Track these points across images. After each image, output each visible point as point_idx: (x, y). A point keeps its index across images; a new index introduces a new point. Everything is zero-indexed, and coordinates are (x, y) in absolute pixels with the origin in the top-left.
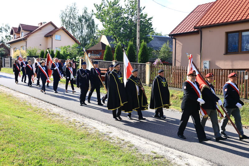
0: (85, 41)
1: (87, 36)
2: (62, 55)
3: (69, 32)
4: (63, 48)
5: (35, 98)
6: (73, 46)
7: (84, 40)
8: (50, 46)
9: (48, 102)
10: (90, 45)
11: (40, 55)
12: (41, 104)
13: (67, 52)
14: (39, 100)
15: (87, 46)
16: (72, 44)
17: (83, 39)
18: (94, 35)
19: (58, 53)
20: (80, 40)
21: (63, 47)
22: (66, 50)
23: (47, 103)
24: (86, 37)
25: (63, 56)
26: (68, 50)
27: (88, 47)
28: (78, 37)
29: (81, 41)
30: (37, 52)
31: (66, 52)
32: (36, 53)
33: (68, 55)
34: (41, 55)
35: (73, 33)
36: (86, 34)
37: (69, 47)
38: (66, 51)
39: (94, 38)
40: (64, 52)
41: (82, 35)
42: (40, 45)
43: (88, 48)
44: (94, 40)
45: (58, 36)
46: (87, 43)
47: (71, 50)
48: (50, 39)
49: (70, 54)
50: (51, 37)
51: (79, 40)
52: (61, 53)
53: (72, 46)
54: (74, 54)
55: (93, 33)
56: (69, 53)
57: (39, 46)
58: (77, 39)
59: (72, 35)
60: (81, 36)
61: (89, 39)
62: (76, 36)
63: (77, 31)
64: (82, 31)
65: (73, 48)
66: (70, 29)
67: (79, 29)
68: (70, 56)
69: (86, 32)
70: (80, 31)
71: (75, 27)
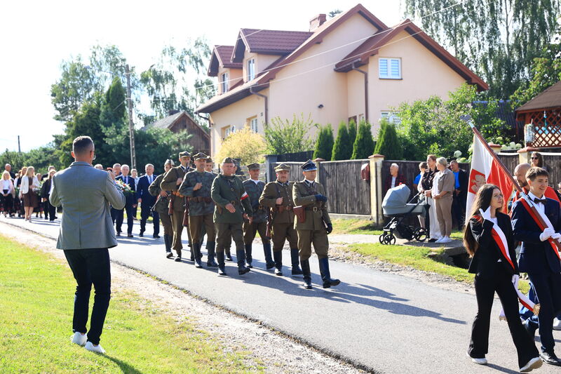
0: (510, 74)
1: (518, 48)
2: (406, 142)
3: (436, 39)
4: (408, 111)
5: (283, 334)
6: (452, 101)
7: (505, 65)
8: (357, 109)
9: (338, 357)
10: (533, 86)
11: (315, 148)
12: (306, 363)
13: (429, 128)
14: (299, 347)
15: (520, 94)
16: (448, 87)
17: (501, 65)
18: (553, 42)
19: (390, 132)
20: (486, 68)
21: (411, 104)
22: (424, 118)
23: (331, 362)
24: (515, 52)
25: (411, 146)
26: (430, 116)
27: (522, 99)
28: (479, 55)
29: (489, 76)
30: (305, 137)
31: (421, 129)
32: (303, 143)
33: (432, 140)
34: (319, 148)
35: (454, 42)
36: (512, 42)
37: (437, 103)
38: (421, 122)
39: (550, 57)
40: (415, 127)
41: (497, 49)
42: (321, 106)
43: (523, 103)
44: (550, 64)
45: (390, 60)
46: (518, 82)
47: (445, 116)
48: (356, 79)
49: (442, 132)
50: (362, 69)
51: (481, 69)
52: (403, 131)
53: (447, 99)
54: (458, 135)
55: (544, 33)
56: (434, 131)
57: (317, 110)
58: (472, 68)
59: (451, 51)
60: (491, 50)
61: (528, 60)
62: (469, 55)
63: (472, 32)
64: (494, 32)
65: (454, 106)
66: (441, 27)
67: (482, 23)
68: (442, 143)
69: (511, 31)
70: (486, 30)
71: (460, 17)
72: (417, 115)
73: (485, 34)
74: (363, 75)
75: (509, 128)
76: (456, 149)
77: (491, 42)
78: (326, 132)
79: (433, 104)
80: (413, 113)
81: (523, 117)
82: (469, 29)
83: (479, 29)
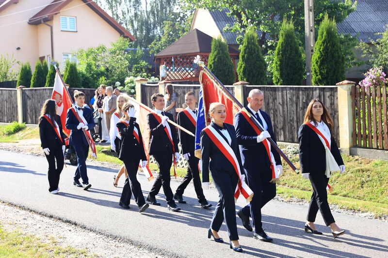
0: (148, 30)
1: (153, 13)
2: (83, 75)
3: (99, 5)
4: (84, 55)
5: (11, 204)
6: (113, 48)
7: (145, 25)
8: (45, 51)
9: (51, 217)
10: (163, 40)
11: (18, 78)
12: (30, 221)
13: (98, 66)
14: (24, 212)
15: (155, 44)
16: (110, 40)
17: (142, 24)
18: (175, 11)
19: (72, 69)
20: (133, 26)
21: (86, 50)
22: (95, 59)
23: (47, 220)
24: (151, 16)
25: (87, 78)
26: (99, 58)
27: (156, 48)
28: (128, 18)
29: (135, 31)
30: (10, 70)
31: (93, 67)
32: (8, 74)
33: (101, 74)
34: (21, 78)
35: (111, 7)
36: (149, 9)
37: (103, 49)
38: (93, 62)
39: (174, 20)
40: (89, 66)
41: (139, 13)
42: (19, 49)
43: (158, 51)
44: (173, 25)
45: (68, 18)
46: (154, 36)
47: (109, 59)
48: (44, 30)
49: (107, 70)
50: (48, 23)
51: (130, 27)
52: (81, 68)
53: (110, 47)
54: (118, 71)
55: (169, 4)
56: (102, 69)
57: (16, 51)
58: (124, 25)
59: (109, 13)
60: (136, 14)
61: (160, 22)
62: (122, 17)
64: (138, 2)
65: (114, 52)
68: (107, 77)
69: (149, 2)
72: (91, 57)
73: (132, 4)
74: (50, 28)
75: (150, 67)
76: (117, 81)
77: (135, 8)
78: (26, 67)
79: (100, 50)
80: (88, 55)
81: (159, 60)
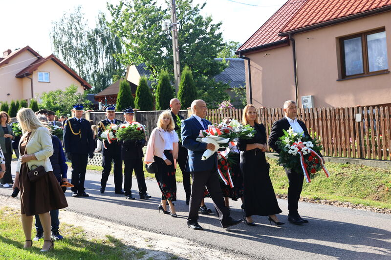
0: (104, 82)
4: (46, 96)
6: (67, 91)
8: (28, 96)
13: (55, 103)
19: (35, 105)
20: (94, 78)
21: (48, 93)
22: (54, 99)
26: (57, 98)
31: (52, 104)
33: (56, 109)
35: (79, 66)
36: (105, 67)
37: (60, 92)
38: (52, 101)
40: (49, 103)
41: (98, 70)
42: (8, 95)
45: (43, 73)
47: (64, 99)
48: (27, 82)
49: (62, 106)
50: (29, 76)
51: (92, 79)
53: (65, 91)
54: (69, 107)
56: (58, 105)
59: (77, 70)
60: (96, 71)
63: (87, 62)
64: (97, 62)
65: (68, 94)
66: (72, 59)
67: (91, 58)
68: (61, 110)
69: (105, 62)
70: (93, 61)
71: (81, 55)
72: (51, 97)
73: (93, 63)
74: (30, 80)
76: (68, 113)
77: (95, 67)
78: (5, 105)
79: (58, 93)
80: (48, 96)
81: (98, 99)
82: (85, 60)
83: (90, 60)
